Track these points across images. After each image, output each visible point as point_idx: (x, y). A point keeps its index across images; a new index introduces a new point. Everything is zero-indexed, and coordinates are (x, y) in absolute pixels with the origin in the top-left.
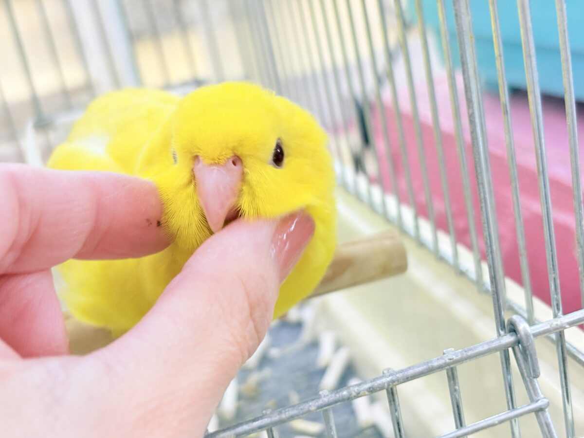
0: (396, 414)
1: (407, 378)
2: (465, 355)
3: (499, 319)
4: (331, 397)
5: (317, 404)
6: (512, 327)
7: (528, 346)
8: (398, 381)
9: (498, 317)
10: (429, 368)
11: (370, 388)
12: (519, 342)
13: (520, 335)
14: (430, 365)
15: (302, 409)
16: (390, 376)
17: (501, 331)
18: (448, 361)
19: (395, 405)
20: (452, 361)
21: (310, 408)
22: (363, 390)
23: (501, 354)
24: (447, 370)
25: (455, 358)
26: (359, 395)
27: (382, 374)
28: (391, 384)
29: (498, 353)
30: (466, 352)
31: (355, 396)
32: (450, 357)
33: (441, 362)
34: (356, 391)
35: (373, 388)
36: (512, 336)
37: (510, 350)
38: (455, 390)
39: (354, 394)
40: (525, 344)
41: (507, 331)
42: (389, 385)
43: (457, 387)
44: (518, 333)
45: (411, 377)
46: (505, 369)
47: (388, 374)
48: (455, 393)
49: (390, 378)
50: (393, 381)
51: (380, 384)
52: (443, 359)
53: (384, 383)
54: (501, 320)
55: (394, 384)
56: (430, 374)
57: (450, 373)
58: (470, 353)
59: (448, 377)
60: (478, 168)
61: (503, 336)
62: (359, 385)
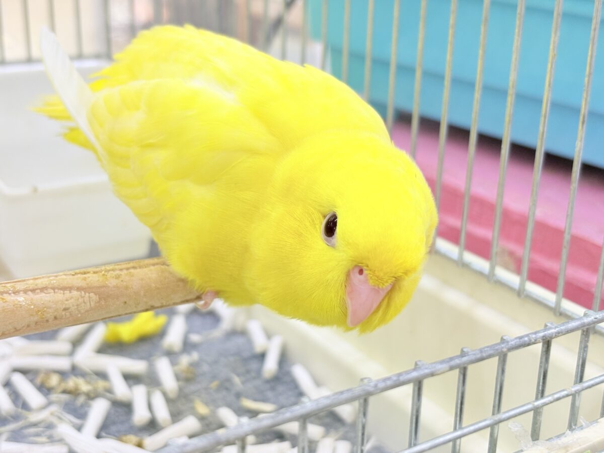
62: (535, 333)
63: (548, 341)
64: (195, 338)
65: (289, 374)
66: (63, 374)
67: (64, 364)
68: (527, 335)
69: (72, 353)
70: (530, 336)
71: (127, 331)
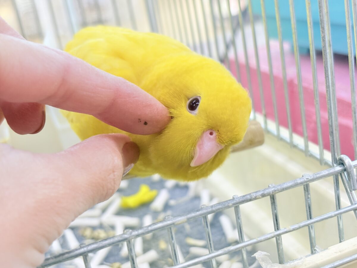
0: (275, 211)
1: (283, 189)
2: (315, 177)
3: (333, 157)
4: (240, 199)
5: (232, 202)
6: (341, 162)
7: (350, 171)
8: (278, 190)
9: (333, 156)
10: (295, 183)
11: (262, 194)
12: (345, 170)
13: (346, 166)
14: (296, 182)
15: (224, 205)
16: (273, 188)
17: (334, 164)
18: (306, 180)
19: (275, 205)
20: (308, 180)
21: (229, 205)
22: (258, 195)
23: (334, 177)
24: (304, 185)
25: (310, 178)
26: (256, 198)
27: (268, 187)
28: (274, 192)
29: (332, 177)
30: (316, 175)
31: (254, 199)
32: (307, 178)
33: (302, 180)
34: (255, 196)
35: (264, 194)
36: (340, 167)
37: (339, 175)
38: (308, 198)
39: (253, 197)
40: (349, 170)
41: (338, 164)
42: (273, 193)
43: (309, 196)
44: (345, 165)
45: (285, 188)
46: (336, 187)
47: (272, 187)
48: (308, 200)
49: (274, 188)
50: (275, 191)
51: (268, 192)
52: (303, 179)
53: (270, 191)
54: (334, 158)
55: (276, 192)
56: (295, 187)
57: (306, 187)
58: (318, 176)
59: (304, 190)
60: (326, 68)
61: (335, 167)
62: (256, 192)
63: (273, 196)
64: (172, 202)
65: (219, 222)
66: (94, 228)
67: (95, 222)
68: (250, 194)
69: (100, 216)
70: (252, 194)
71: (132, 201)
